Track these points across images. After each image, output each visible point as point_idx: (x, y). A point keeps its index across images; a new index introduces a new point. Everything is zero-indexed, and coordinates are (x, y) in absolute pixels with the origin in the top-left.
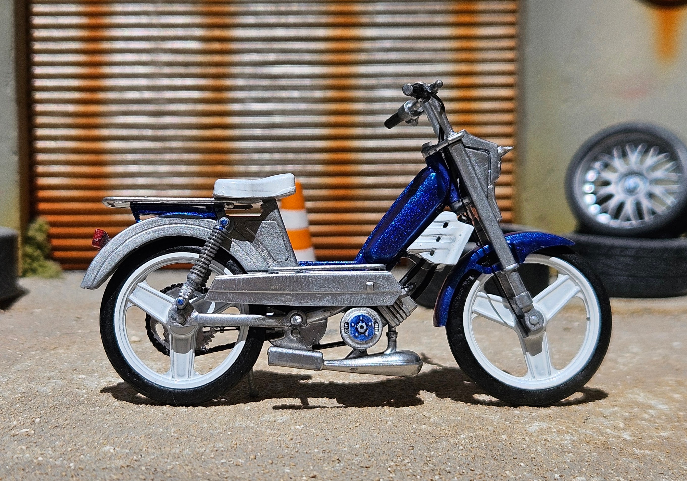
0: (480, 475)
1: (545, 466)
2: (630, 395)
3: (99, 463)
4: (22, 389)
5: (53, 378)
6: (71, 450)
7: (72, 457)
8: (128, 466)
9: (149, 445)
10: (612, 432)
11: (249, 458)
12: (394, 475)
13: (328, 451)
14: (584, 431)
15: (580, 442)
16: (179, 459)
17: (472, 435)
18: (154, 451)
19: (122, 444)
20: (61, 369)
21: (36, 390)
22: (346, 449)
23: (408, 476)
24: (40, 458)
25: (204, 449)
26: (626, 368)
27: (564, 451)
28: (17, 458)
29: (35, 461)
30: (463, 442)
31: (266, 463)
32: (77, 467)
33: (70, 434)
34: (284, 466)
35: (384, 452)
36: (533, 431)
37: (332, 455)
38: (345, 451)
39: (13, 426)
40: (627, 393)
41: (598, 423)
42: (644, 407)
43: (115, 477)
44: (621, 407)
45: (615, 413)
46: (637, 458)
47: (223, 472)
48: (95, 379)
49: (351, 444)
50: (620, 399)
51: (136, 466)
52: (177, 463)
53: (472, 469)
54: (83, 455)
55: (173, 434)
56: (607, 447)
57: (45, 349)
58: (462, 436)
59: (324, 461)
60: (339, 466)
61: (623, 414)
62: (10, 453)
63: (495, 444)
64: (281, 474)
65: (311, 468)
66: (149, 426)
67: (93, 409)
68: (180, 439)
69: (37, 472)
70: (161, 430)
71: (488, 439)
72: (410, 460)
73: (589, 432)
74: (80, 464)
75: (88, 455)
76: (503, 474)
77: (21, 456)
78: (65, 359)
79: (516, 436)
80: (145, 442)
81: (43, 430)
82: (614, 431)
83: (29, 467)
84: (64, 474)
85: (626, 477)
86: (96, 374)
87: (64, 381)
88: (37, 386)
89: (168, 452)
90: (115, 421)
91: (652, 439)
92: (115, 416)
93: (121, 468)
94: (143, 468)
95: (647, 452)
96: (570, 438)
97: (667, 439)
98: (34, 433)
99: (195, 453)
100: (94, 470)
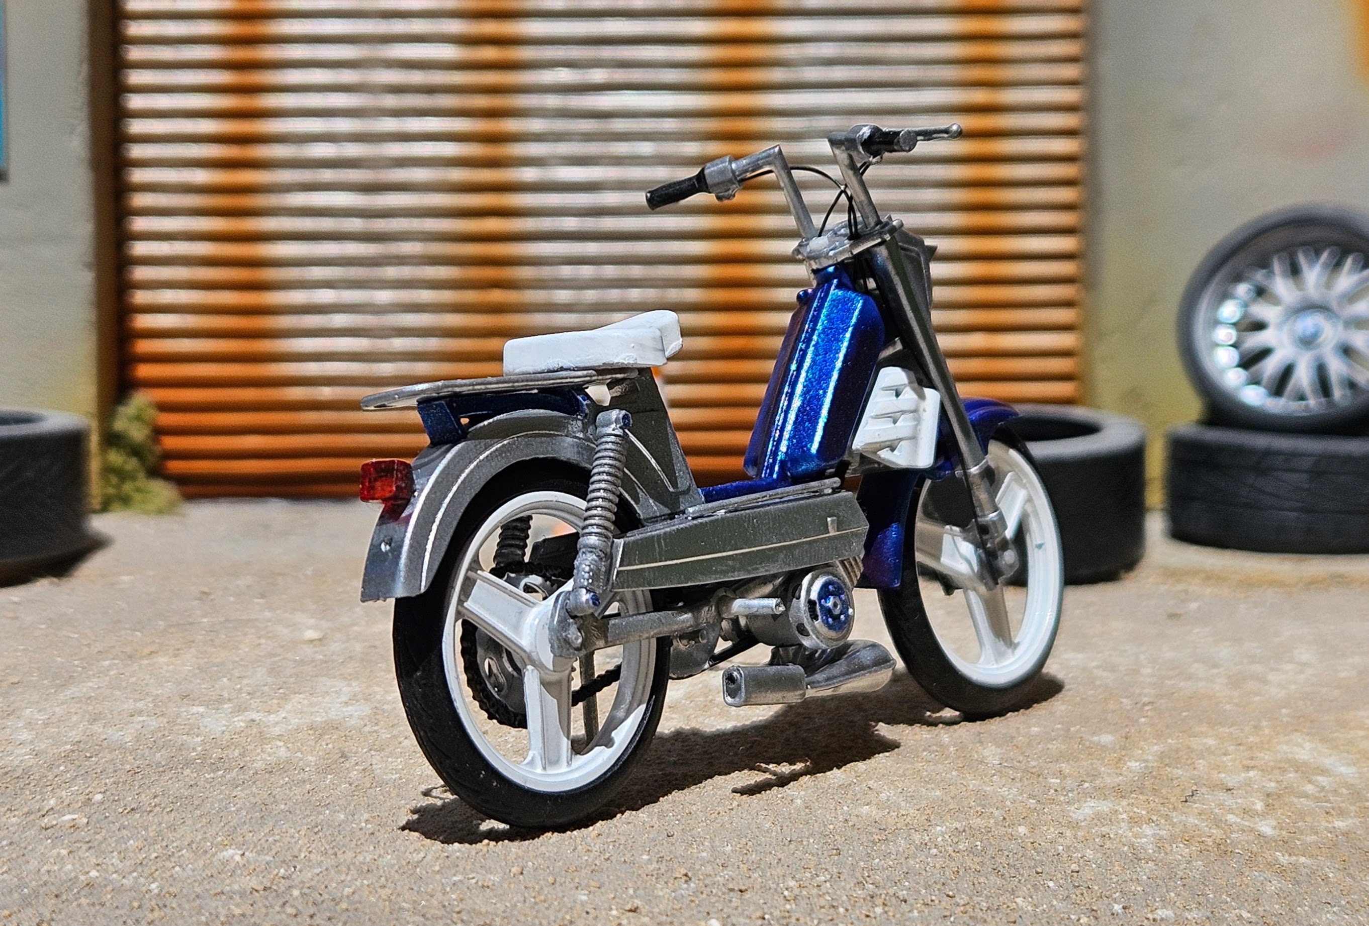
0: (964, 905)
1: (1096, 888)
2: (1285, 747)
3: (209, 883)
4: (75, 735)
5: (140, 713)
6: (156, 858)
7: (157, 870)
8: (265, 889)
9: (313, 846)
10: (1239, 820)
11: (510, 871)
12: (794, 906)
13: (669, 858)
14: (1184, 818)
15: (1173, 839)
16: (370, 875)
17: (958, 826)
18: (322, 858)
19: (261, 845)
20: (157, 695)
21: (104, 737)
22: (704, 854)
23: (821, 907)
24: (94, 873)
25: (422, 855)
26: (1283, 693)
27: (1137, 858)
28: (49, 872)
29: (82, 878)
30: (940, 839)
31: (541, 882)
32: (164, 892)
33: (160, 824)
34: (577, 888)
35: (780, 860)
36: (1081, 818)
37: (675, 866)
38: (703, 858)
39: (47, 808)
40: (1278, 743)
41: (1213, 801)
42: (1307, 771)
43: (237, 911)
44: (1262, 770)
45: (1248, 783)
46: (1282, 872)
47: (454, 900)
48: (223, 715)
49: (717, 843)
50: (1262, 755)
51: (283, 888)
52: (365, 882)
53: (951, 893)
54: (180, 866)
55: (364, 825)
56: (1224, 850)
57: (130, 657)
58: (939, 828)
59: (657, 878)
60: (687, 889)
61: (1264, 784)
62: (36, 862)
63: (1002, 844)
64: (569, 905)
65: (631, 891)
66: (320, 809)
67: (212, 775)
68: (377, 834)
69: (83, 901)
70: (342, 816)
71: (990, 834)
72: (828, 877)
73: (1192, 820)
74: (171, 885)
75: (190, 866)
76: (1010, 904)
77: (56, 868)
78: (168, 675)
79: (1045, 828)
80: (306, 841)
81: (106, 817)
82: (1242, 819)
83: (69, 889)
84: (136, 904)
85: (1255, 909)
86: (226, 706)
87: (161, 719)
88: (106, 728)
89: (349, 860)
90: (251, 798)
91: (1316, 833)
92: (254, 789)
93: (251, 893)
94: (296, 893)
95: (1303, 859)
96: (1153, 832)
97: (1346, 834)
98: (88, 823)
99: (404, 863)
100: (198, 896)
